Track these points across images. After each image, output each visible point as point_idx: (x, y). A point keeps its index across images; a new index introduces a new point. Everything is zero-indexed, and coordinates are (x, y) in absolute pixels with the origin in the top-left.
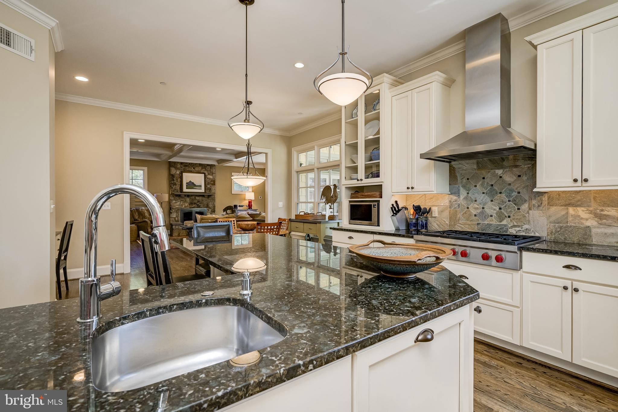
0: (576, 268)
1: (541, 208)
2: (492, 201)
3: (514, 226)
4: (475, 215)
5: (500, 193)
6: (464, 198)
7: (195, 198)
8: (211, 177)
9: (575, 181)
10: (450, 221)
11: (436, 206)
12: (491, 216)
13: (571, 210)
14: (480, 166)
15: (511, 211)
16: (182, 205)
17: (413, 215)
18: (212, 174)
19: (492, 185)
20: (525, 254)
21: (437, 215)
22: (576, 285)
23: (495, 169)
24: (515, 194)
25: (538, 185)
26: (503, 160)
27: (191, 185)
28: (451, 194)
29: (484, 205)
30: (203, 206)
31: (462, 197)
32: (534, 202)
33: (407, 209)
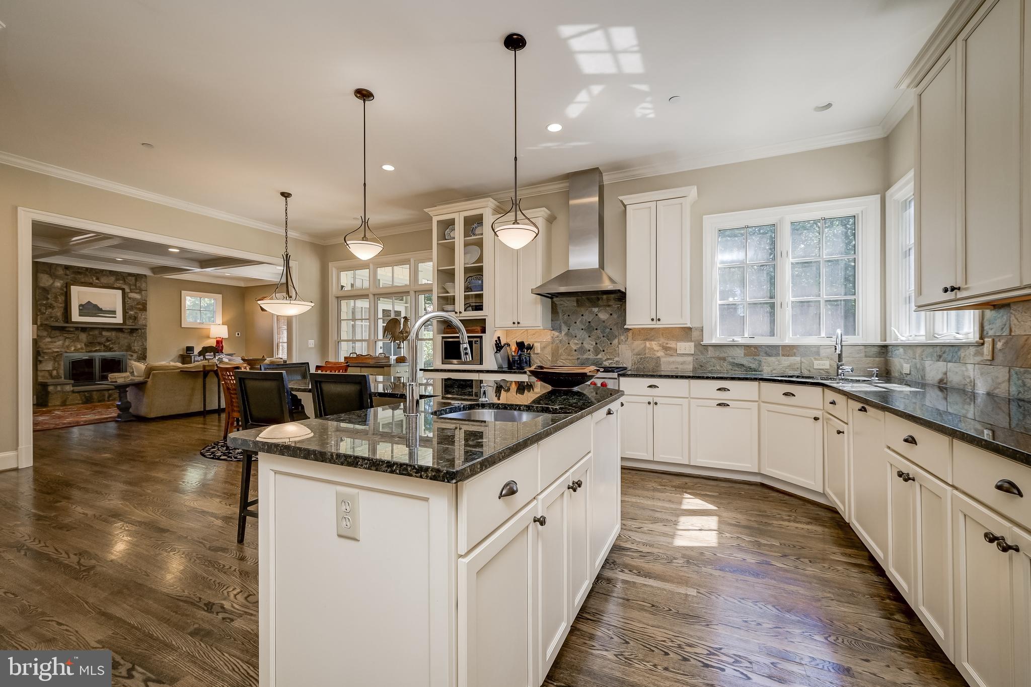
0: (655, 386)
1: (627, 342)
2: (589, 337)
3: (608, 359)
4: (575, 350)
5: (597, 329)
6: (565, 334)
7: (101, 334)
8: (137, 296)
9: (653, 320)
10: (552, 356)
11: (539, 342)
12: (589, 351)
13: (648, 344)
14: (579, 304)
15: (605, 346)
16: (68, 347)
17: (515, 352)
18: (140, 291)
19: (589, 322)
20: (622, 379)
21: (539, 351)
22: (656, 400)
23: (592, 307)
24: (608, 330)
25: (628, 322)
26: (598, 299)
27: (89, 308)
28: (553, 330)
29: (583, 341)
30: (120, 348)
31: (563, 333)
32: (622, 338)
33: (510, 345)
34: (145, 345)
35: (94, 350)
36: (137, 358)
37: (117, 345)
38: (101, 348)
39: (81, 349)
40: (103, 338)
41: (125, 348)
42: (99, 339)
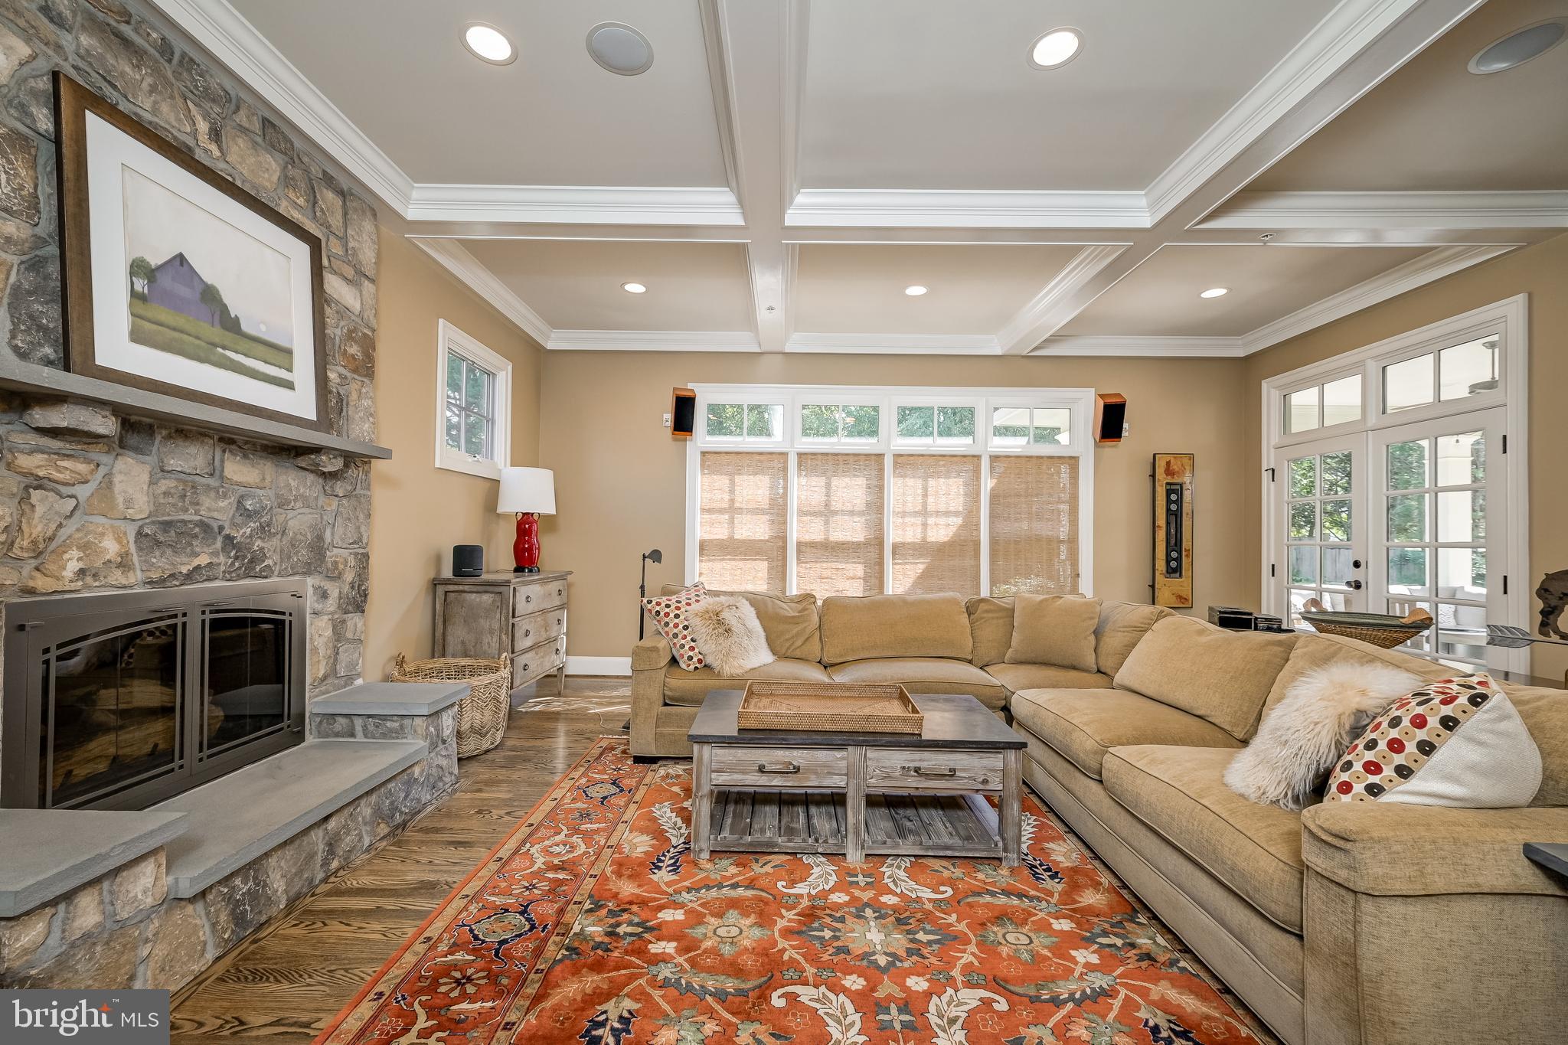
8: (353, 300)
18: (357, 276)
34: (365, 541)
35: (184, 570)
36: (339, 606)
37: (275, 541)
38: (215, 560)
39: (120, 565)
40: (225, 496)
41: (304, 554)
42: (207, 502)
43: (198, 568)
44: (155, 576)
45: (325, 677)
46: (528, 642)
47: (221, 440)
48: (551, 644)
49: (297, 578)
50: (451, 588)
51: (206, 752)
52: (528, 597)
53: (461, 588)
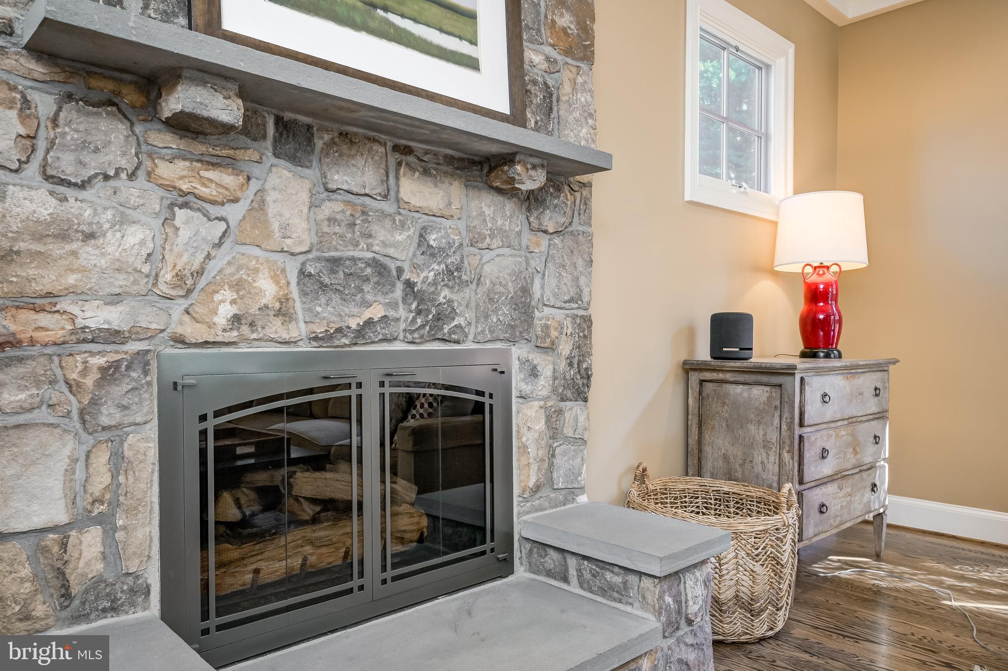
34: (586, 299)
35: (353, 323)
36: (554, 390)
37: (468, 292)
38: (392, 314)
39: (279, 313)
40: (403, 225)
41: (505, 312)
42: (381, 232)
43: (369, 323)
44: (319, 329)
45: (537, 488)
46: (827, 468)
47: (396, 148)
48: (864, 475)
49: (499, 345)
50: (708, 375)
51: (390, 573)
52: (825, 395)
53: (721, 376)
